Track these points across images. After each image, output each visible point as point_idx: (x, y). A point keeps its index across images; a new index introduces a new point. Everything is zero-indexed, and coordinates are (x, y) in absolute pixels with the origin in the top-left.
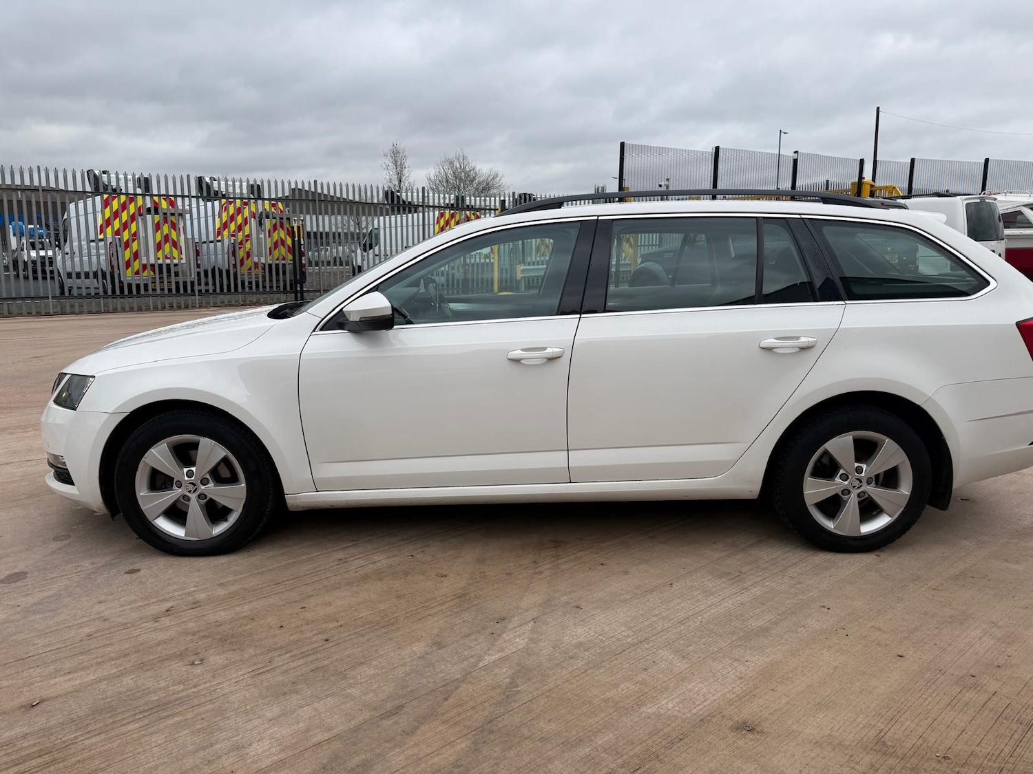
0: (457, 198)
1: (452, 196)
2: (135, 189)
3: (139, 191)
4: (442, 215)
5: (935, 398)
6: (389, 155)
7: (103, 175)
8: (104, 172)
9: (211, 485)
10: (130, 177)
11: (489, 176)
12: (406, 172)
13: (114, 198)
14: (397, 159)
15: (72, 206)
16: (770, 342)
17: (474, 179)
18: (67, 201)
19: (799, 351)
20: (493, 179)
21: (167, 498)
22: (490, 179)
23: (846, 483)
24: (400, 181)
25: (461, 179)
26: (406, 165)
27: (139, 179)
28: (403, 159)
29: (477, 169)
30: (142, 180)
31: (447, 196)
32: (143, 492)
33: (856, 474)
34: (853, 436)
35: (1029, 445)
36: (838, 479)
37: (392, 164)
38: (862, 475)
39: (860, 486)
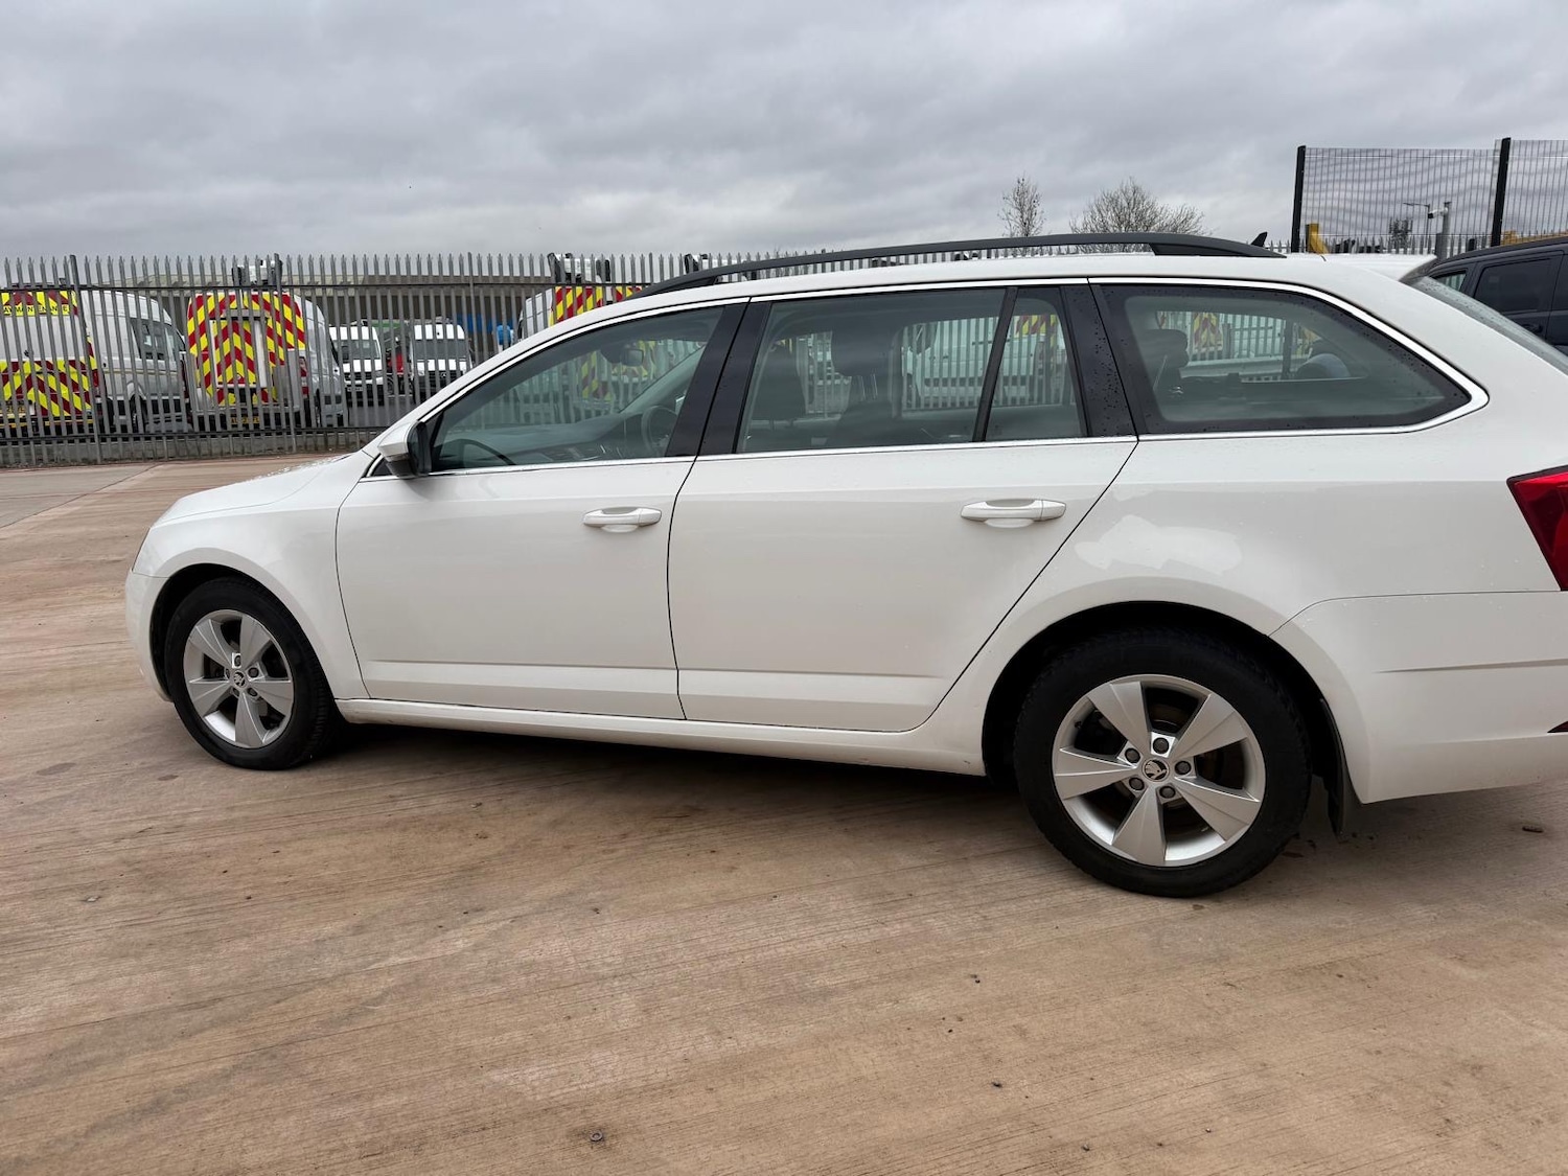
2: (593, 277)
3: (598, 280)
5: (1301, 623)
6: (1011, 198)
7: (566, 260)
8: (568, 256)
9: (262, 677)
10: (587, 261)
11: (1179, 217)
13: (568, 290)
14: (1025, 203)
15: (529, 303)
16: (980, 508)
18: (523, 297)
19: (1030, 526)
20: (1185, 221)
21: (219, 687)
22: (1179, 222)
23: (1134, 766)
26: (1038, 209)
27: (598, 262)
28: (1034, 200)
29: (1158, 207)
30: (603, 263)
32: (194, 678)
33: (1153, 752)
34: (1139, 683)
35: (1550, 732)
36: (1121, 758)
37: (1016, 211)
38: (1166, 755)
39: (1163, 775)
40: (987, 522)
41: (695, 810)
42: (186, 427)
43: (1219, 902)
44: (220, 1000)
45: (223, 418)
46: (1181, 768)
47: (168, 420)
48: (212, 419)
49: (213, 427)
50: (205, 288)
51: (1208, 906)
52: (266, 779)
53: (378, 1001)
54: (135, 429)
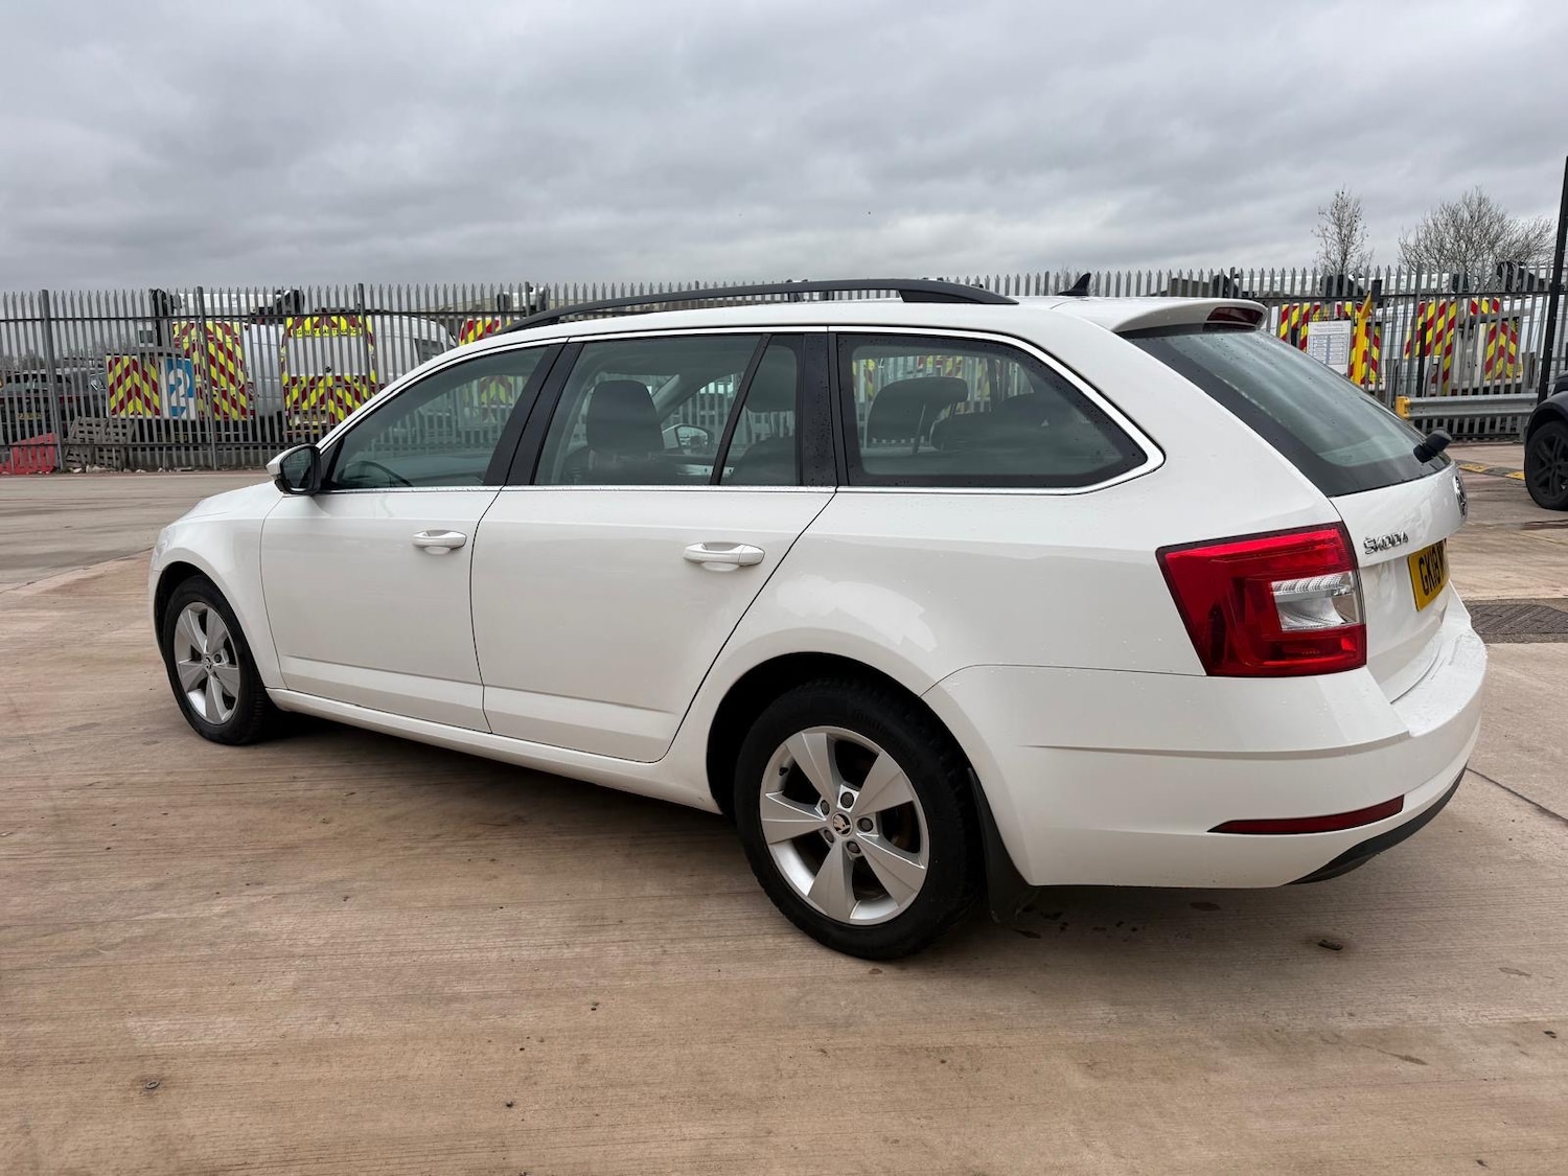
0: (1456, 279)
1: (1446, 276)
4: (1421, 310)
5: (948, 687)
6: (1328, 213)
9: (223, 663)
11: (1533, 230)
12: (1357, 236)
14: (1345, 220)
16: (696, 550)
17: (1497, 238)
20: (1540, 235)
22: (1531, 236)
23: (827, 818)
24: (1345, 254)
25: (1470, 241)
26: (1360, 225)
28: (1355, 216)
29: (1508, 218)
31: (1435, 276)
32: (183, 661)
33: (839, 805)
34: (825, 735)
35: (1209, 831)
36: (818, 809)
37: (1334, 226)
38: (849, 810)
39: (847, 830)
40: (704, 565)
41: (519, 820)
42: (454, 439)
43: (903, 969)
44: (9, 927)
45: (486, 433)
46: (864, 825)
47: (440, 434)
48: (477, 433)
49: (477, 440)
50: (474, 314)
51: (887, 971)
52: (221, 752)
53: (112, 947)
54: (414, 441)
